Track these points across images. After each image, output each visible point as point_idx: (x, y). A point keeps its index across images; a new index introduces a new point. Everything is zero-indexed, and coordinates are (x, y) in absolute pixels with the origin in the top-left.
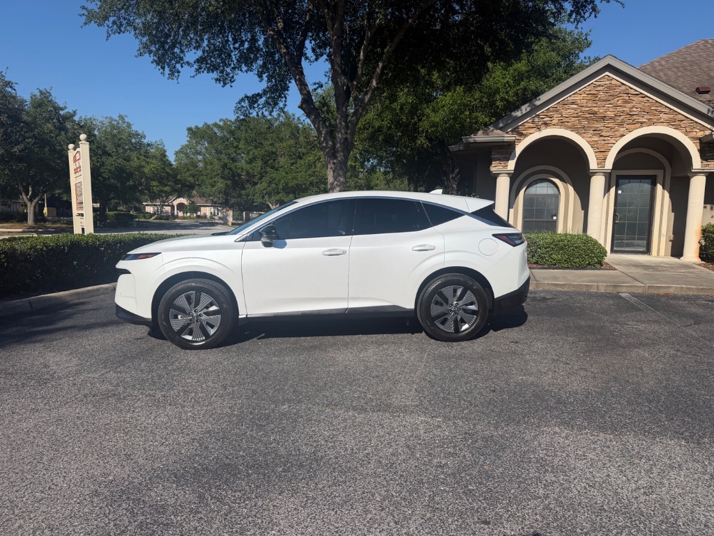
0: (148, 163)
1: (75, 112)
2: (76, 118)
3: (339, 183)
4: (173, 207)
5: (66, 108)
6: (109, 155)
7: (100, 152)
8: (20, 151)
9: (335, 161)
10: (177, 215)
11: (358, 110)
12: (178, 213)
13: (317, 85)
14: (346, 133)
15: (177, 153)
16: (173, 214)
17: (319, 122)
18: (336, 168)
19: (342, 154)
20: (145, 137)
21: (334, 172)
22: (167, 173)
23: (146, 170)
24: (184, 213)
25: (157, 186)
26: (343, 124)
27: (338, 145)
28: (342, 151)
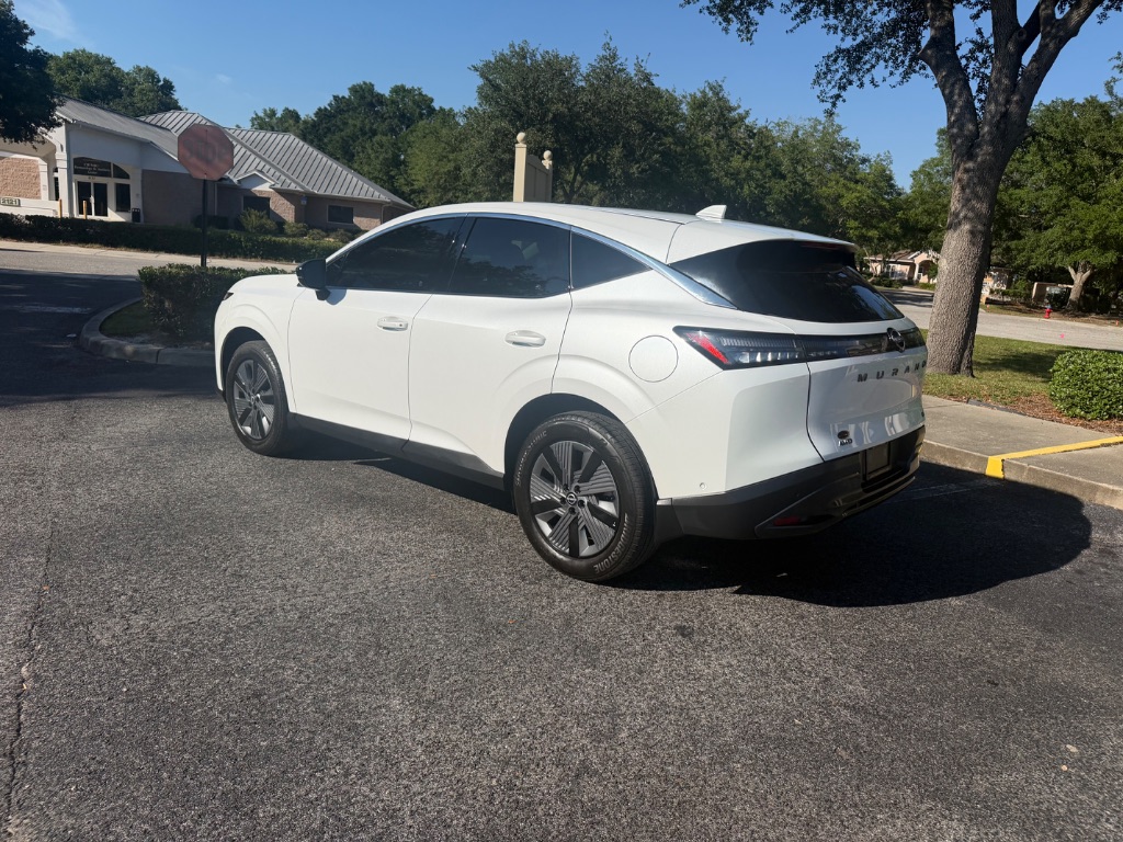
0: (848, 189)
1: (747, 113)
2: (747, 121)
3: (970, 215)
4: (913, 266)
5: (739, 107)
6: (783, 177)
7: (769, 172)
8: (640, 173)
9: (970, 165)
10: (917, 281)
11: (1047, 45)
12: (919, 277)
13: (979, 7)
14: (1008, 101)
15: (915, 175)
16: (911, 278)
17: (953, 85)
18: (970, 179)
19: (990, 149)
20: (857, 147)
21: (963, 189)
22: (880, 207)
23: (844, 203)
24: (929, 279)
25: (856, 228)
26: (1006, 81)
27: (986, 129)
28: (992, 143)
